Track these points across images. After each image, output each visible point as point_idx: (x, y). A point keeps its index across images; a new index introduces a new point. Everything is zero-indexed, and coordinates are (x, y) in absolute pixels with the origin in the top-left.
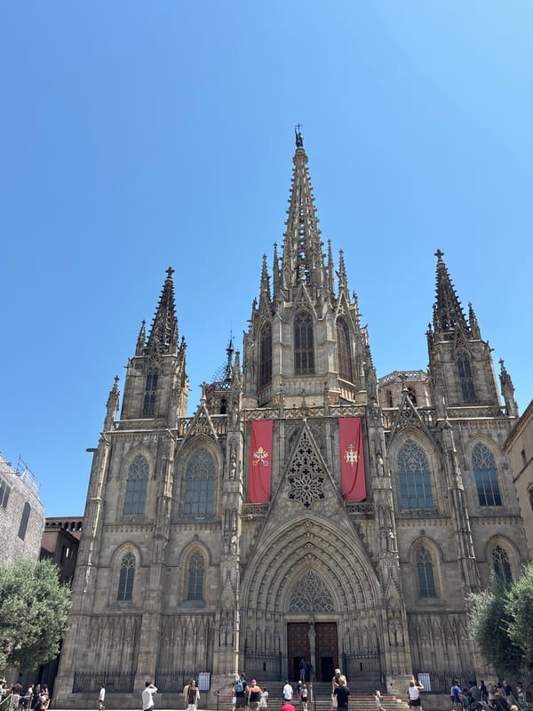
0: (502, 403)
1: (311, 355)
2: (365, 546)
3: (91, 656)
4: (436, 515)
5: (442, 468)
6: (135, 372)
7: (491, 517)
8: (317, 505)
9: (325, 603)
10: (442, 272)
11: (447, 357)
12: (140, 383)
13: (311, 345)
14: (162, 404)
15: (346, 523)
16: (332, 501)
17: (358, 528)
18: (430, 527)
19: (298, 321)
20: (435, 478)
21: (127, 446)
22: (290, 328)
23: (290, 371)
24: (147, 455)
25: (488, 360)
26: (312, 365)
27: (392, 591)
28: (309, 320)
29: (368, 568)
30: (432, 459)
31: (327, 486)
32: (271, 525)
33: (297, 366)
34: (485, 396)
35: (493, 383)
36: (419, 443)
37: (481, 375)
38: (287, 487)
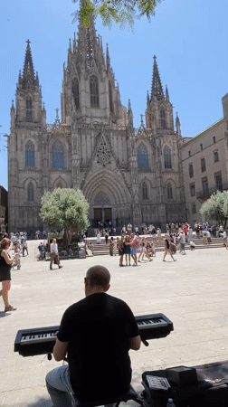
0: (175, 130)
1: (98, 98)
2: (126, 182)
3: (21, 222)
4: (150, 171)
5: (154, 154)
6: (20, 98)
7: (168, 172)
8: (108, 166)
9: (108, 201)
10: (155, 67)
11: (157, 108)
12: (23, 104)
13: (98, 93)
14: (36, 116)
15: (119, 173)
16: (114, 164)
17: (123, 175)
18: (147, 175)
19: (91, 80)
20: (150, 158)
21: (23, 135)
22: (88, 82)
23: (89, 105)
24: (33, 140)
25: (171, 111)
26: (98, 103)
27: (136, 197)
28: (96, 80)
29: (126, 189)
30: (150, 150)
31: (112, 158)
32: (90, 173)
33: (91, 102)
34: (169, 126)
35: (172, 121)
36: (145, 144)
37: (168, 117)
38: (96, 158)
